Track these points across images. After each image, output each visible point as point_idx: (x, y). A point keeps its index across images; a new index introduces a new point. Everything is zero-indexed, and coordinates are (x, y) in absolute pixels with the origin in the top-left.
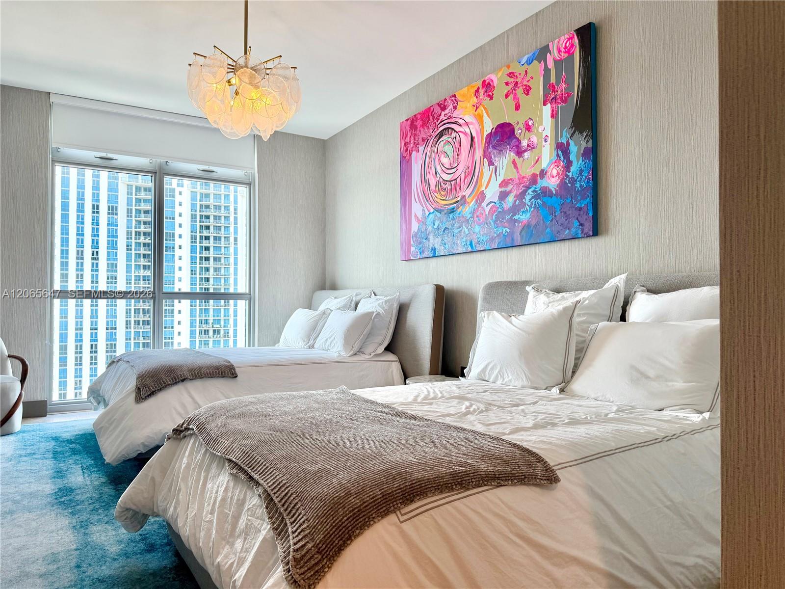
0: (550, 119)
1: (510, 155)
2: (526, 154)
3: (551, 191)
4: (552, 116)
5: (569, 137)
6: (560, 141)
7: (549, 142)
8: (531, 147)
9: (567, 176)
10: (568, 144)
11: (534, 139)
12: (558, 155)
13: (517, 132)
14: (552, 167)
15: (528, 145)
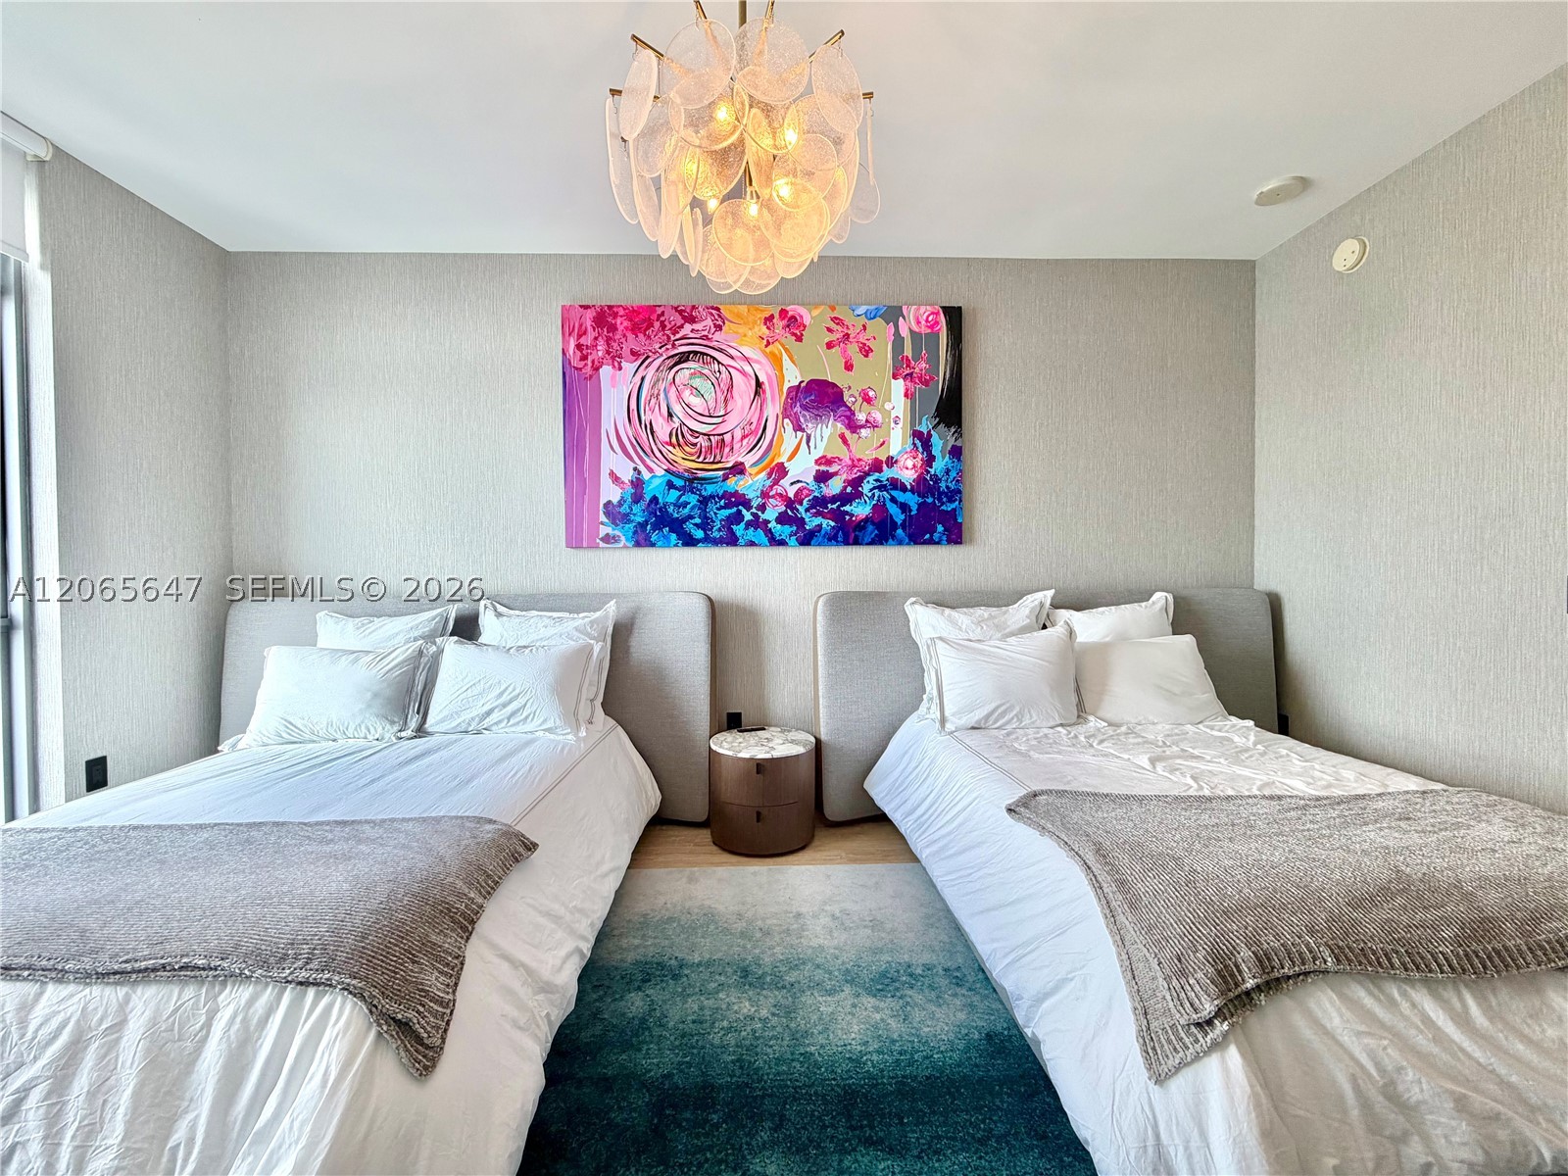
0: (903, 398)
1: (834, 426)
2: (863, 431)
3: (903, 484)
4: (906, 395)
5: (931, 427)
6: (917, 428)
7: (901, 425)
8: (871, 424)
9: (928, 472)
10: (930, 435)
11: (878, 416)
12: (914, 444)
13: (848, 399)
14: (905, 456)
15: (867, 421)
